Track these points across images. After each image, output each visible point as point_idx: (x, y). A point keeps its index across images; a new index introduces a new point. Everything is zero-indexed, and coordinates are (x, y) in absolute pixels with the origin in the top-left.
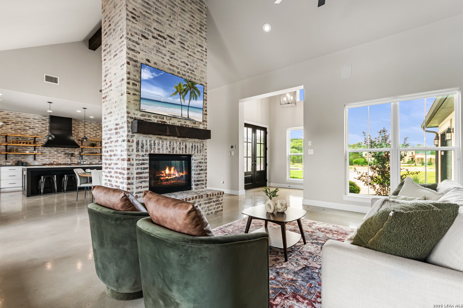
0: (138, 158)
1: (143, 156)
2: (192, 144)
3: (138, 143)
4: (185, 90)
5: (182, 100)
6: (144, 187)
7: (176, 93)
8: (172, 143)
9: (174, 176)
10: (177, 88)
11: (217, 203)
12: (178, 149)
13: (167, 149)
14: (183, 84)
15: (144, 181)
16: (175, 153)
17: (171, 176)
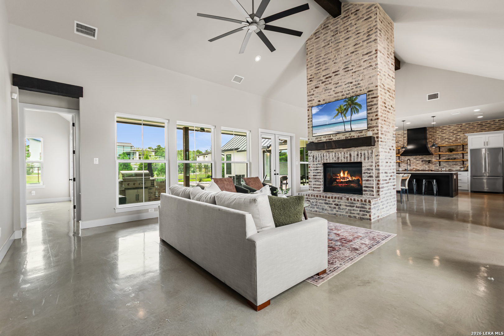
0: (314, 166)
1: (317, 165)
2: (358, 152)
3: (313, 157)
4: (345, 109)
5: (344, 118)
6: (317, 185)
7: (338, 114)
8: (337, 154)
9: (348, 180)
10: (338, 110)
11: (362, 209)
12: (343, 158)
13: (333, 159)
14: (343, 105)
15: (317, 181)
16: (340, 161)
17: (345, 179)
